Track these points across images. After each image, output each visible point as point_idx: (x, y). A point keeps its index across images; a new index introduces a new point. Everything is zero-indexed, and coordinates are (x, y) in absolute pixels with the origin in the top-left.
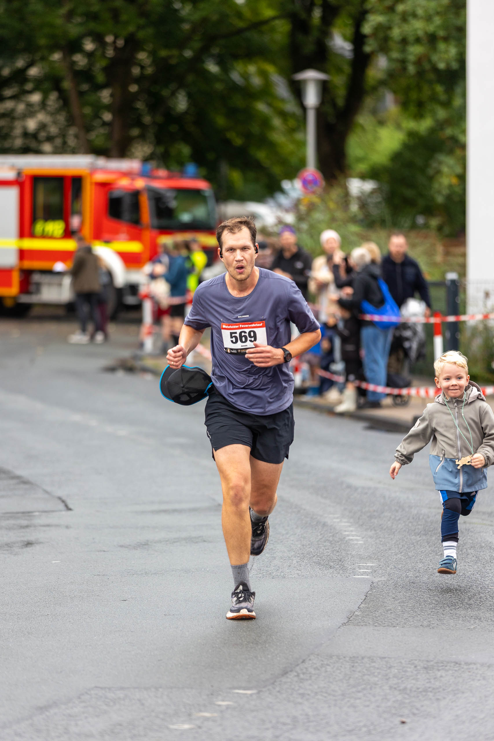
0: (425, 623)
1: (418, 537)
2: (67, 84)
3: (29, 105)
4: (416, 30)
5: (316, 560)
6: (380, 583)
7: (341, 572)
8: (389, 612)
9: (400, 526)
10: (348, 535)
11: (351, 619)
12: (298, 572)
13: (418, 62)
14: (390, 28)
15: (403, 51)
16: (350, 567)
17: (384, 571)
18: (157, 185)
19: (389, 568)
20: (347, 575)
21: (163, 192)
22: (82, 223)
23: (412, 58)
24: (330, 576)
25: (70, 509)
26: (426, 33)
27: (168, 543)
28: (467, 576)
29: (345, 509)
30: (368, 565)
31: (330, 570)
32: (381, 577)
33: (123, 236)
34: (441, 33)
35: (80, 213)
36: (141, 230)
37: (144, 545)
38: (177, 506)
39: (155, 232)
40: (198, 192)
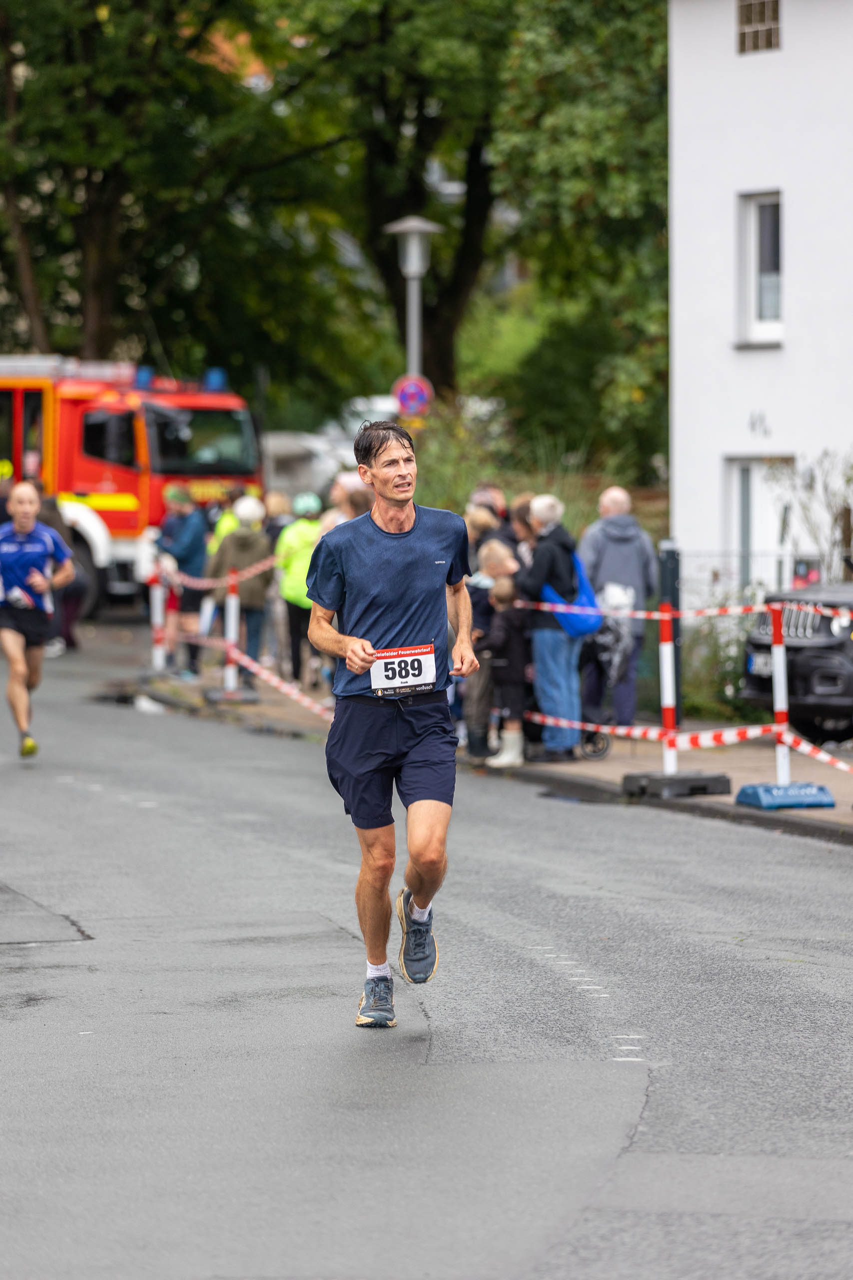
0: (768, 1147)
1: (698, 985)
2: (13, 245)
4: (574, 155)
5: (539, 1029)
6: (663, 1071)
7: (589, 1050)
8: (697, 1125)
9: (660, 965)
10: (579, 983)
11: (635, 1139)
12: (513, 1050)
13: (578, 207)
14: (531, 154)
15: (554, 189)
16: (601, 1042)
17: (662, 1049)
18: (163, 403)
19: (669, 1044)
20: (602, 1055)
21: (172, 414)
22: (41, 465)
23: (567, 200)
24: (572, 1057)
25: (89, 938)
26: (590, 160)
27: (270, 997)
28: (807, 1056)
29: (559, 936)
30: (631, 1037)
31: (569, 1046)
32: (661, 1060)
33: (107, 485)
34: (615, 160)
36: (136, 475)
37: (231, 1001)
38: (271, 932)
39: (158, 479)
40: (227, 414)
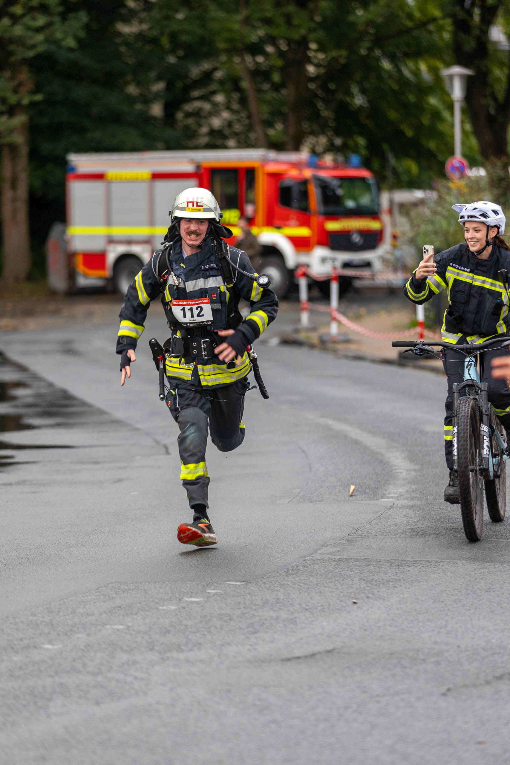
2: (245, 84)
3: (215, 105)
18: (323, 174)
21: (329, 180)
22: (256, 211)
25: (169, 454)
33: (293, 222)
35: (253, 202)
36: (310, 216)
39: (321, 218)
40: (363, 179)
